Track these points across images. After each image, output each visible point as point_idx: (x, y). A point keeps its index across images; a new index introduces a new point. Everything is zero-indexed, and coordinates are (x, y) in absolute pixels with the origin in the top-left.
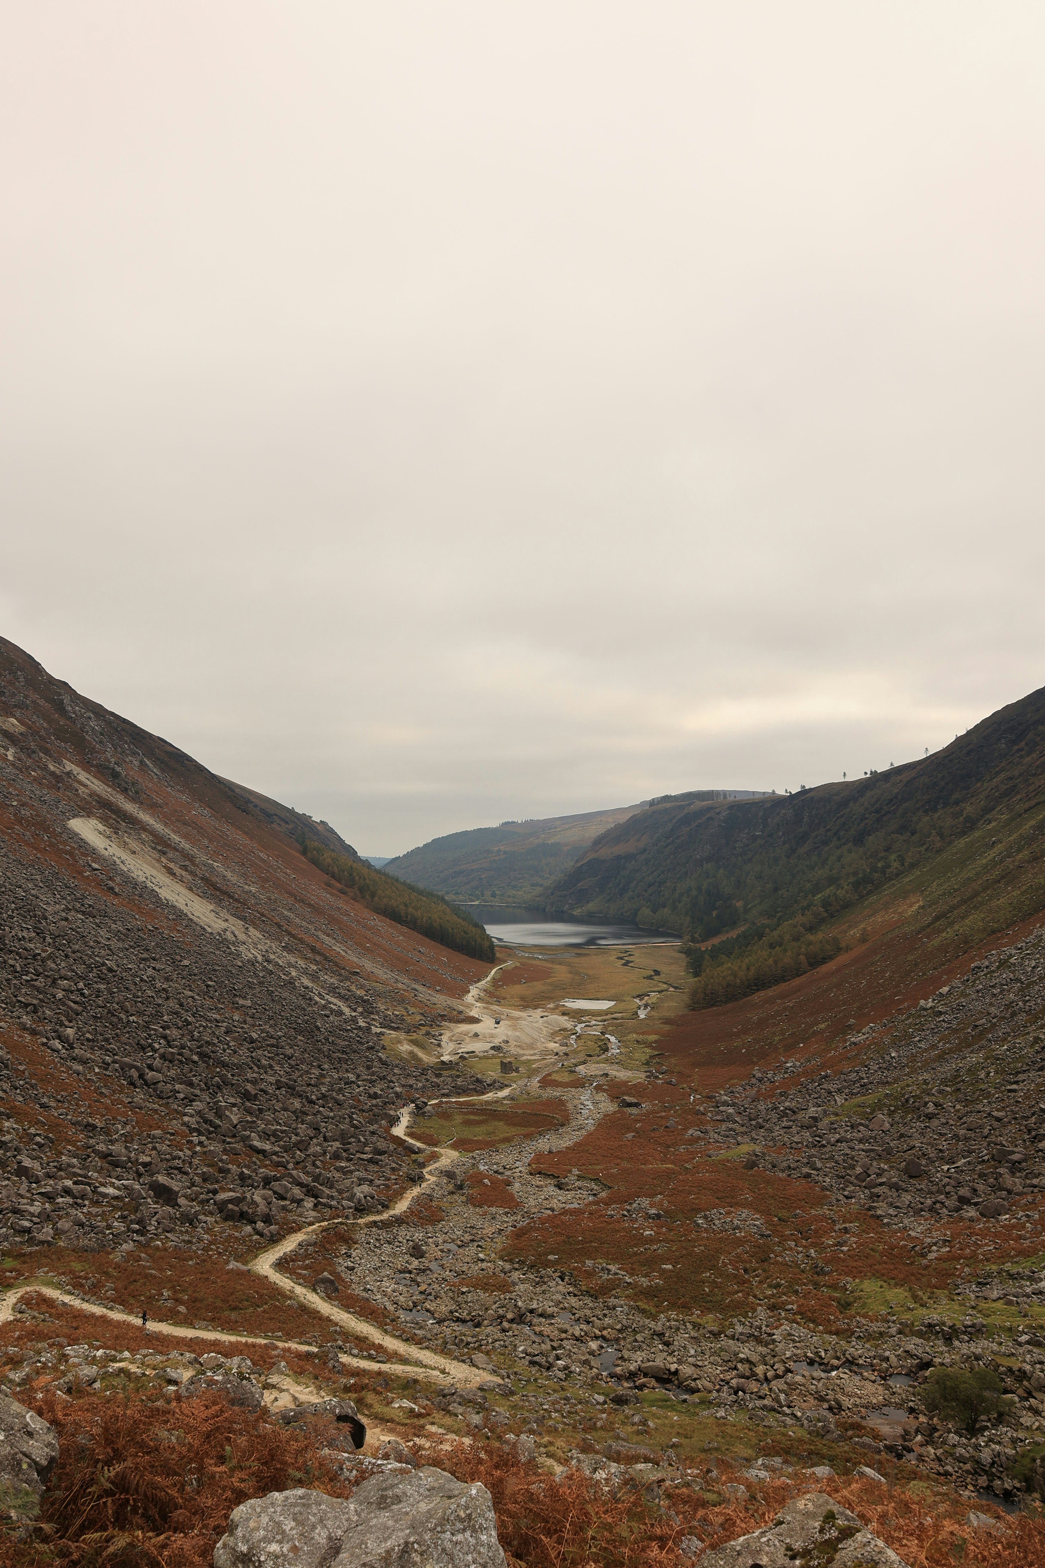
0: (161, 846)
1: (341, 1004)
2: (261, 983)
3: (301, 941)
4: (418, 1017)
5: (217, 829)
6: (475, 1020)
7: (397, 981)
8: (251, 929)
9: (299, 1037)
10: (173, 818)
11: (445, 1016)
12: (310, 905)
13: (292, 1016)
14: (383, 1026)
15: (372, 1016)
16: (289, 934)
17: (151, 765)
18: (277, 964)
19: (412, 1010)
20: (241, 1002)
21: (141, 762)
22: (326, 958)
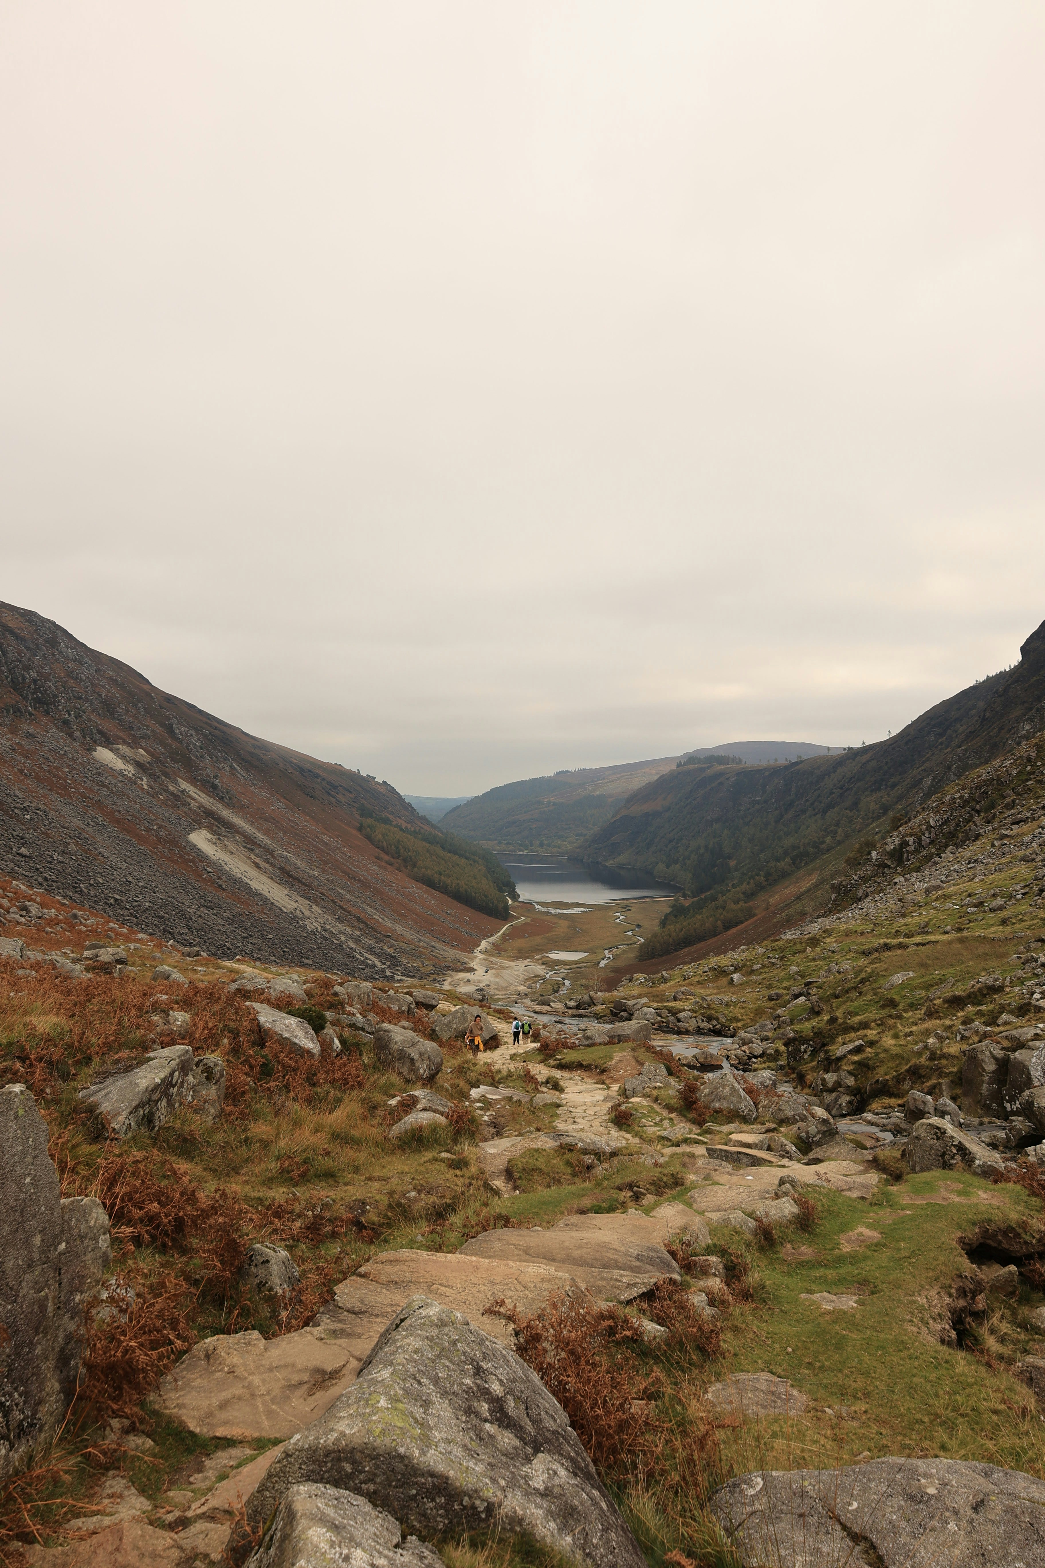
0: (250, 843)
1: (374, 959)
2: (319, 948)
3: (350, 913)
4: (431, 968)
5: (290, 820)
6: (472, 970)
7: (420, 940)
8: (314, 906)
10: (257, 816)
11: (450, 967)
12: (360, 880)
14: (403, 975)
16: (341, 908)
17: (238, 768)
18: (332, 932)
19: (426, 963)
20: (306, 961)
21: (231, 767)
22: (367, 925)
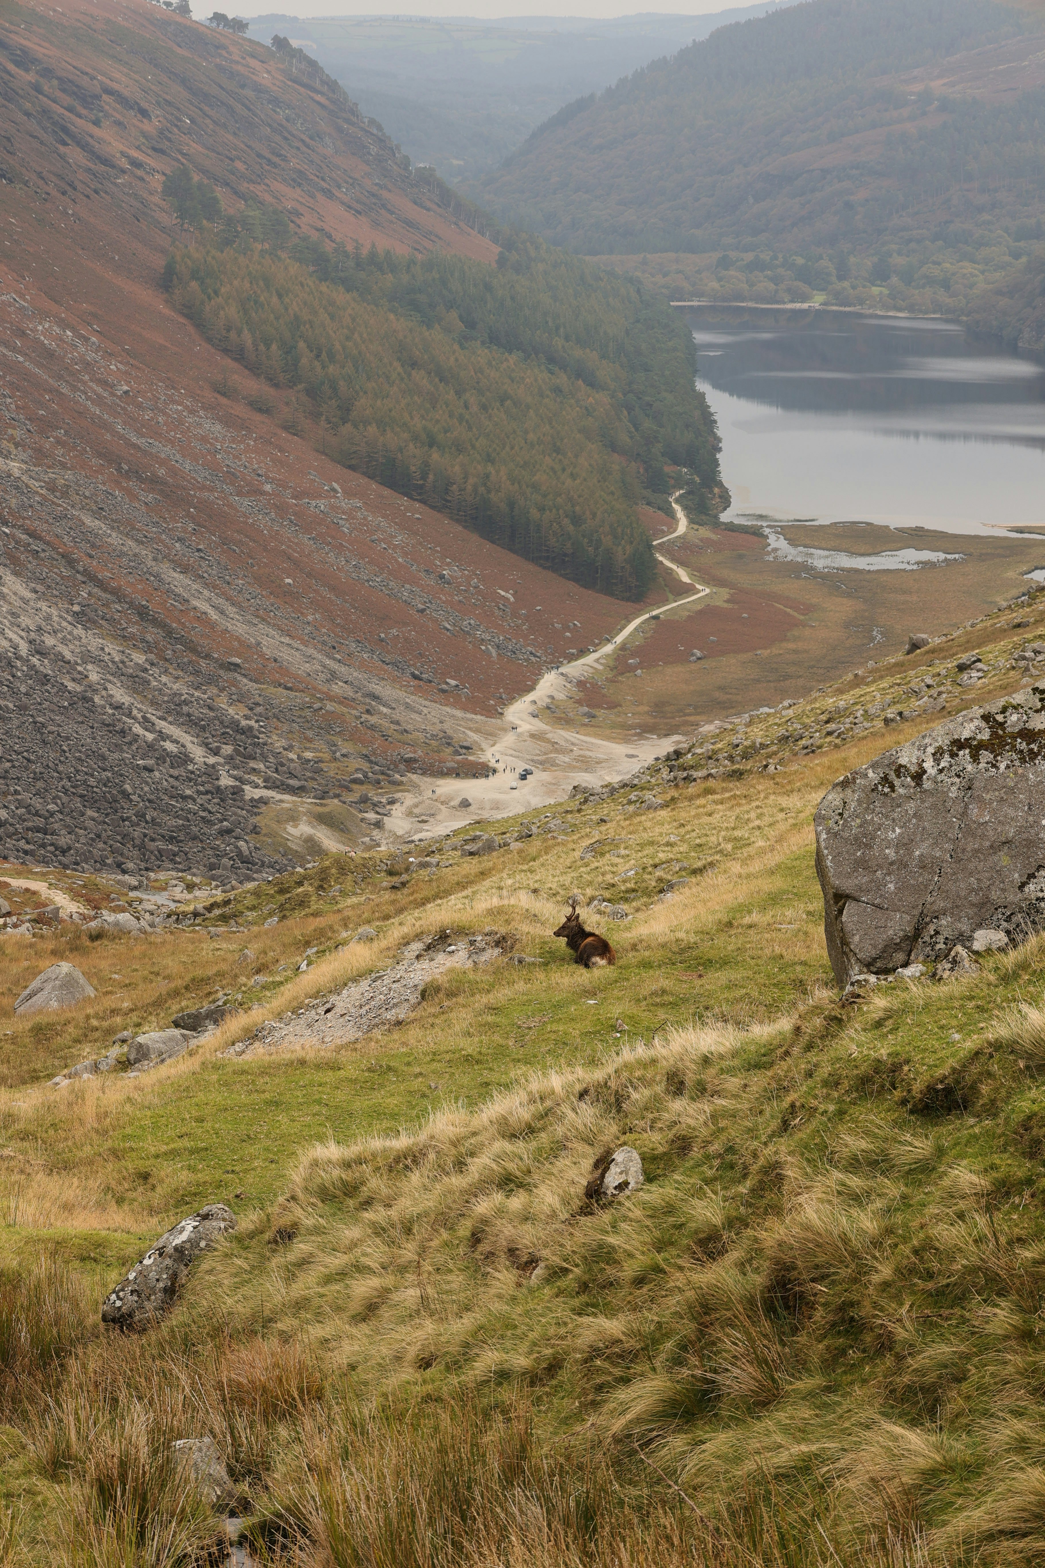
1: (187, 739)
2: (22, 708)
3: (118, 594)
4: (356, 763)
6: (483, 771)
7: (333, 676)
9: (90, 813)
11: (415, 761)
12: (154, 482)
13: (77, 771)
14: (270, 784)
15: (253, 764)
16: (91, 577)
18: (60, 657)
19: (345, 747)
22: (169, 633)
